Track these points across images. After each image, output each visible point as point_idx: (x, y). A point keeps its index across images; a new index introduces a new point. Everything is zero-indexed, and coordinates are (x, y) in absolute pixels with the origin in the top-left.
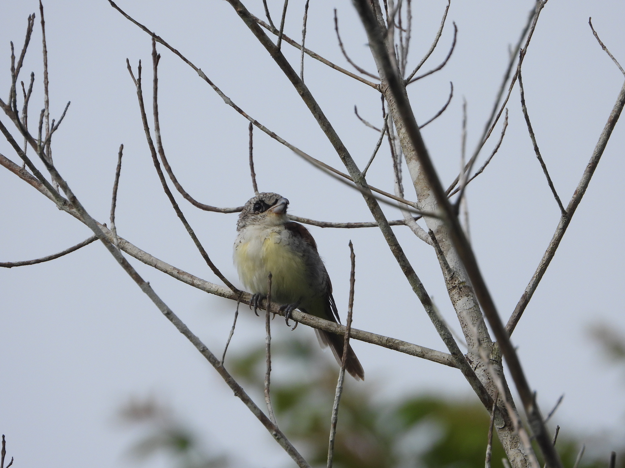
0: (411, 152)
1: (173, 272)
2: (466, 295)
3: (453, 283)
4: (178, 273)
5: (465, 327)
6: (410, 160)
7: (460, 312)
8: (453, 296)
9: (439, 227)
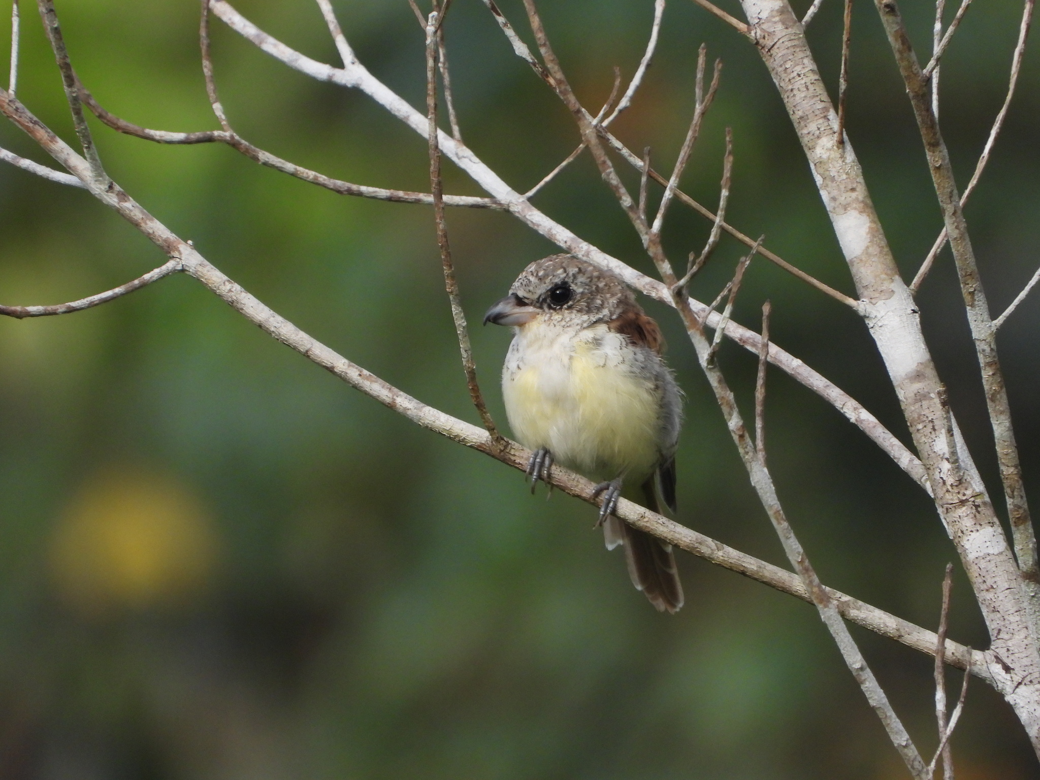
0: (847, 191)
1: (348, 371)
2: (989, 523)
3: (962, 492)
4: (360, 375)
5: (991, 590)
6: (845, 209)
7: (977, 558)
8: (959, 520)
9: (919, 364)
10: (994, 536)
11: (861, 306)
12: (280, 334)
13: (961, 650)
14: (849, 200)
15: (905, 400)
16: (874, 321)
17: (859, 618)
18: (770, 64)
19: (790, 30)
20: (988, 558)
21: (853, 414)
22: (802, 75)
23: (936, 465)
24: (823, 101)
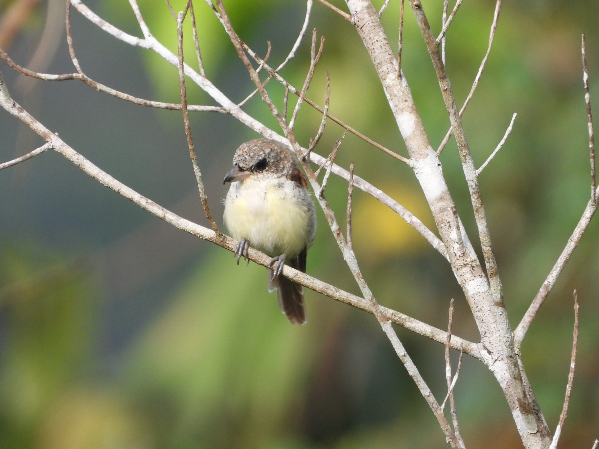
0: (403, 102)
1: (141, 201)
2: (479, 276)
3: (465, 260)
4: (147, 202)
5: (481, 311)
6: (402, 111)
7: (473, 294)
8: (464, 274)
9: (442, 193)
10: (482, 282)
11: (411, 162)
12: (104, 181)
13: (465, 343)
14: (404, 106)
15: (434, 212)
16: (418, 170)
17: (412, 327)
18: (362, 35)
19: (372, 17)
20: (479, 294)
21: (409, 219)
22: (379, 41)
23: (451, 246)
24: (390, 55)
